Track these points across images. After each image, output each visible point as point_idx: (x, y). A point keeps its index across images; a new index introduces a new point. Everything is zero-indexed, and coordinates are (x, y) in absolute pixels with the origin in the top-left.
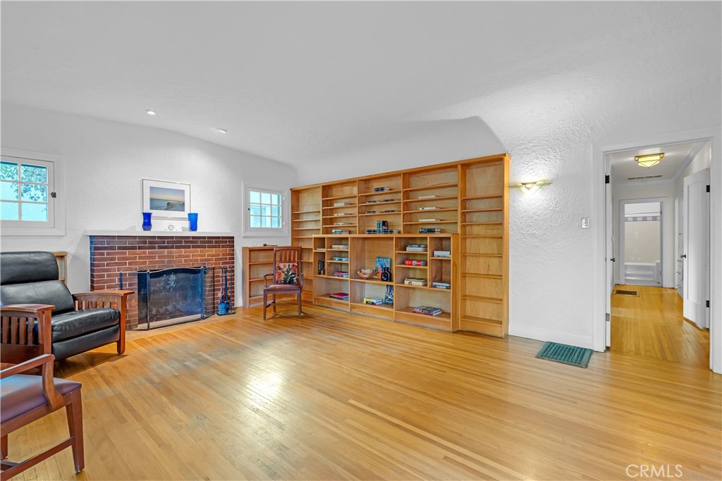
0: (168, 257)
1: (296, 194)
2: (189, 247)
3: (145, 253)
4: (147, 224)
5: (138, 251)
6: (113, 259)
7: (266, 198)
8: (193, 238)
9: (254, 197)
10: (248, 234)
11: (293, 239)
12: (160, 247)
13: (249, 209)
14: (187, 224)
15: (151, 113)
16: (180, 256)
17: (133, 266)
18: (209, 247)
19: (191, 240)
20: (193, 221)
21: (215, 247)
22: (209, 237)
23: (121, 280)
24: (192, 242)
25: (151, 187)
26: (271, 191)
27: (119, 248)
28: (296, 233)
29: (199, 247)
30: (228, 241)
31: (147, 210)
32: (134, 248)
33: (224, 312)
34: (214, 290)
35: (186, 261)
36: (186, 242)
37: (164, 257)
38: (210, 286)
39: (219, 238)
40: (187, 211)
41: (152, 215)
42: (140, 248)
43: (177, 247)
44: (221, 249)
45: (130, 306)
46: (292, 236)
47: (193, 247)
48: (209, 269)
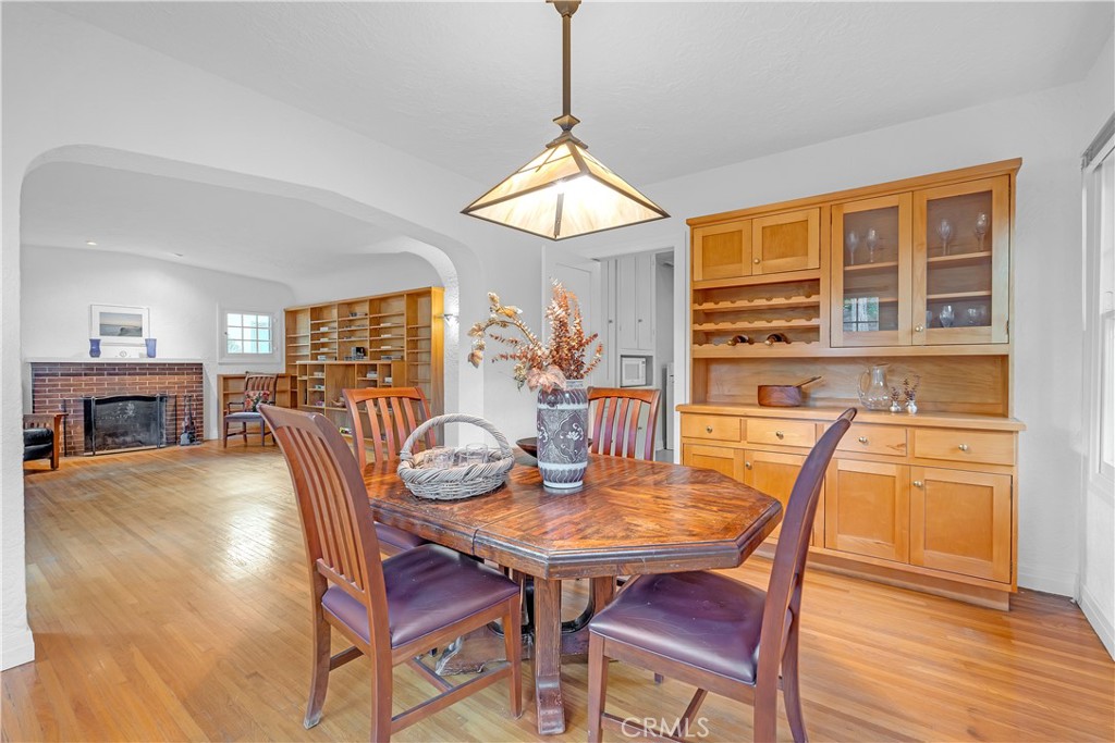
0: (120, 384)
1: (292, 315)
2: (145, 374)
3: (92, 380)
4: (95, 352)
5: (84, 378)
6: (55, 386)
7: (250, 319)
8: (150, 364)
9: (233, 319)
10: (225, 360)
11: (288, 366)
12: (110, 375)
13: (226, 333)
14: (144, 350)
17: (78, 393)
18: (169, 374)
19: (148, 366)
20: (151, 345)
21: (178, 374)
22: (169, 364)
23: (64, 407)
24: (148, 369)
25: (101, 313)
26: (257, 312)
27: (62, 375)
28: (290, 359)
29: (157, 374)
30: (195, 368)
31: (96, 336)
32: (79, 375)
33: (187, 441)
34: (176, 419)
35: (140, 388)
36: (141, 369)
38: (172, 415)
39: (182, 364)
40: (146, 336)
41: (102, 342)
42: (86, 375)
43: (130, 375)
44: (185, 376)
45: (76, 432)
46: (287, 362)
47: (151, 374)
48: (171, 397)
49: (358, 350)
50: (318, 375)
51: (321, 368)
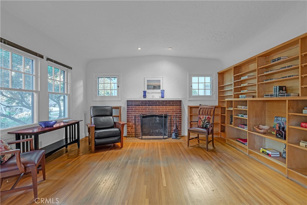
0: (152, 109)
1: (221, 75)
2: (160, 105)
3: (143, 107)
4: (145, 96)
5: (141, 106)
6: (132, 109)
7: (202, 79)
8: (162, 101)
9: (195, 79)
10: (191, 99)
11: (219, 102)
12: (149, 105)
13: (191, 86)
14: (160, 95)
15: (139, 49)
16: (156, 109)
17: (139, 113)
18: (169, 105)
19: (161, 102)
20: (163, 92)
21: (172, 105)
22: (169, 101)
23: (135, 118)
24: (161, 103)
25: (147, 80)
26: (205, 76)
27: (135, 105)
28: (221, 98)
29: (164, 105)
30: (178, 103)
31: (146, 90)
32: (139, 105)
33: (174, 137)
34: (171, 126)
35: (159, 111)
36: (159, 103)
37: (150, 109)
38: (169, 124)
39: (174, 101)
40: (161, 89)
41: (147, 92)
42: (141, 105)
43: (155, 105)
44: (175, 106)
45: (138, 128)
46: (219, 100)
47: (162, 105)
48: (169, 116)
49: (281, 88)
50: (240, 108)
51: (244, 103)
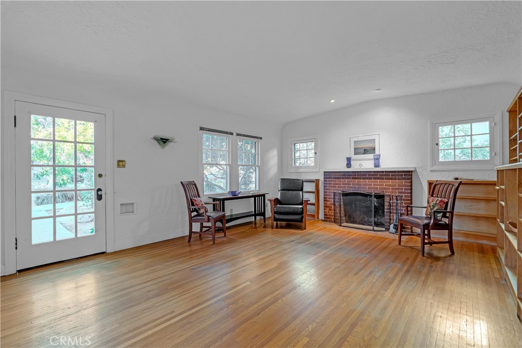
0: (358, 185)
2: (371, 179)
3: (345, 181)
4: (349, 165)
5: (342, 180)
6: (331, 184)
7: (463, 128)
8: (374, 172)
9: (445, 131)
12: (353, 178)
13: (437, 144)
14: (373, 162)
16: (365, 185)
17: (340, 189)
18: (386, 179)
20: (377, 159)
21: (391, 179)
22: (386, 172)
23: (334, 196)
24: (373, 175)
25: (355, 141)
27: (334, 178)
29: (378, 179)
30: (407, 175)
31: (352, 155)
32: (340, 178)
33: (394, 231)
34: (390, 212)
35: (369, 188)
36: (369, 175)
37: (356, 184)
38: (388, 209)
39: (395, 172)
40: (377, 152)
41: (352, 159)
42: (343, 178)
43: (363, 179)
44: (397, 181)
47: (374, 178)
48: (387, 195)
